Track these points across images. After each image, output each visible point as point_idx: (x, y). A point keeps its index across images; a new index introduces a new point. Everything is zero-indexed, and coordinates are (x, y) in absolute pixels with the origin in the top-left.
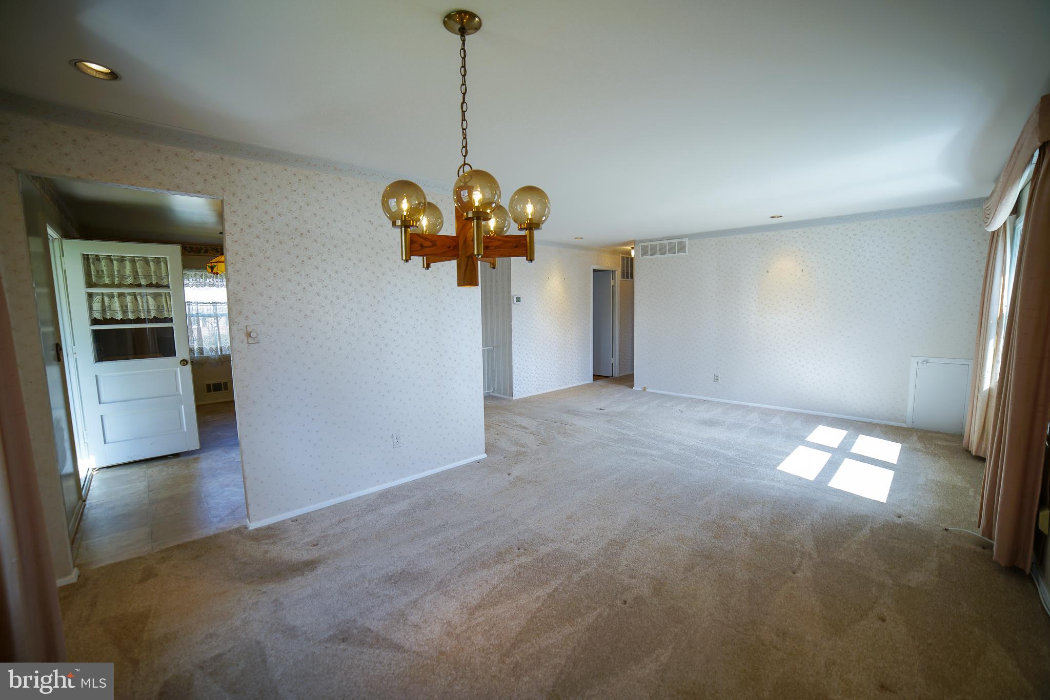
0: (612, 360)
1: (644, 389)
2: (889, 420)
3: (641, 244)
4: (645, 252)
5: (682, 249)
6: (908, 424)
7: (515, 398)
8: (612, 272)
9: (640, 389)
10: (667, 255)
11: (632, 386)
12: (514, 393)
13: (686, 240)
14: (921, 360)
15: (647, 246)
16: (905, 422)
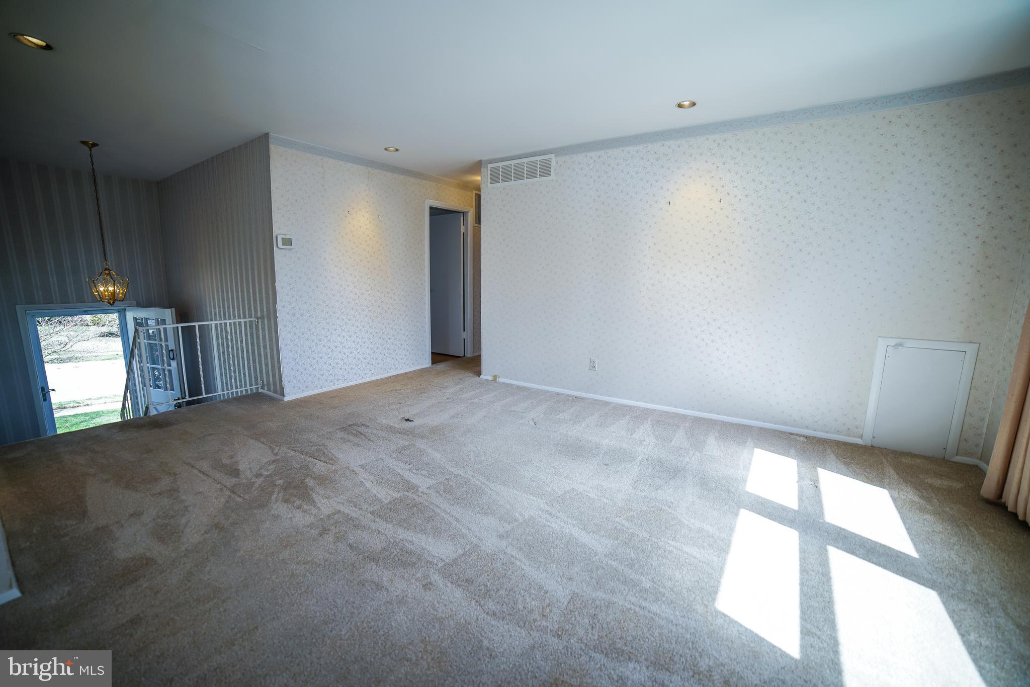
0: (464, 335)
1: (495, 377)
2: (838, 432)
3: (490, 166)
4: (494, 179)
5: (546, 171)
6: (866, 440)
7: (287, 399)
8: (462, 214)
9: (490, 378)
10: (525, 181)
11: (479, 374)
12: (286, 391)
13: (552, 156)
14: (893, 342)
15: (498, 168)
16: (861, 437)
